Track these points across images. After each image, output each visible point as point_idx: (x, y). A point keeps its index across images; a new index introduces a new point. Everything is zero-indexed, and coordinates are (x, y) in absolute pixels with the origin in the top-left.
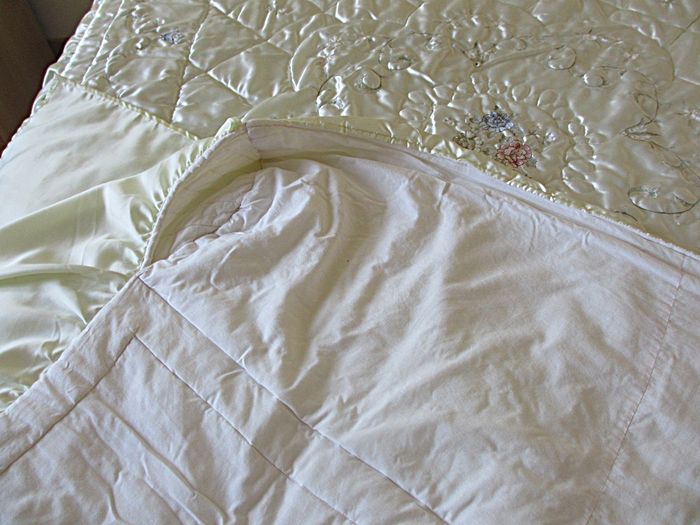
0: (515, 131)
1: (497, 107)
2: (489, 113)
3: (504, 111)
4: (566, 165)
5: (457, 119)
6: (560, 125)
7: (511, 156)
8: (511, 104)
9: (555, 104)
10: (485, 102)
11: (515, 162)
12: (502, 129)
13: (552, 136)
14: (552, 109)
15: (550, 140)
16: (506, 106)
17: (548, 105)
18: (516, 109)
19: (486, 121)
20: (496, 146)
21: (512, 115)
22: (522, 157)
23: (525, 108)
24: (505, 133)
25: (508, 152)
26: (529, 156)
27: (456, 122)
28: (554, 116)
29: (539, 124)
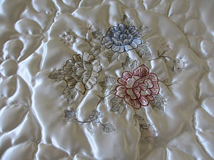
0: (142, 50)
1: (125, 16)
2: (115, 24)
3: (133, 22)
4: (199, 106)
5: (78, 33)
6: (192, 44)
7: (133, 89)
8: (140, 14)
9: (187, 15)
10: (113, 11)
11: (138, 100)
12: (127, 47)
13: (183, 61)
14: (184, 20)
15: (181, 65)
16: (135, 15)
17: (180, 16)
18: (145, 20)
19: (111, 35)
20: (118, 73)
21: (140, 28)
22: (147, 92)
23: (155, 19)
24: (130, 54)
25: (130, 82)
26: (155, 91)
27: (75, 37)
28: (185, 30)
29: (169, 43)
